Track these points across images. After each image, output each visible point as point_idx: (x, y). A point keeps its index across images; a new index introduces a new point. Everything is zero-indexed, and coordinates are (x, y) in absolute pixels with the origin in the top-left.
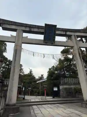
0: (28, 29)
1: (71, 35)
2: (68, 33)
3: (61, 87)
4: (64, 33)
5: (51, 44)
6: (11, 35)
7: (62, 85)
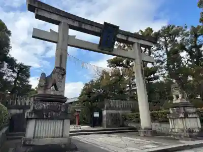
0: (76, 24)
1: (134, 43)
2: (130, 39)
3: (104, 113)
4: (126, 39)
5: (107, 52)
6: (51, 30)
7: (107, 109)
